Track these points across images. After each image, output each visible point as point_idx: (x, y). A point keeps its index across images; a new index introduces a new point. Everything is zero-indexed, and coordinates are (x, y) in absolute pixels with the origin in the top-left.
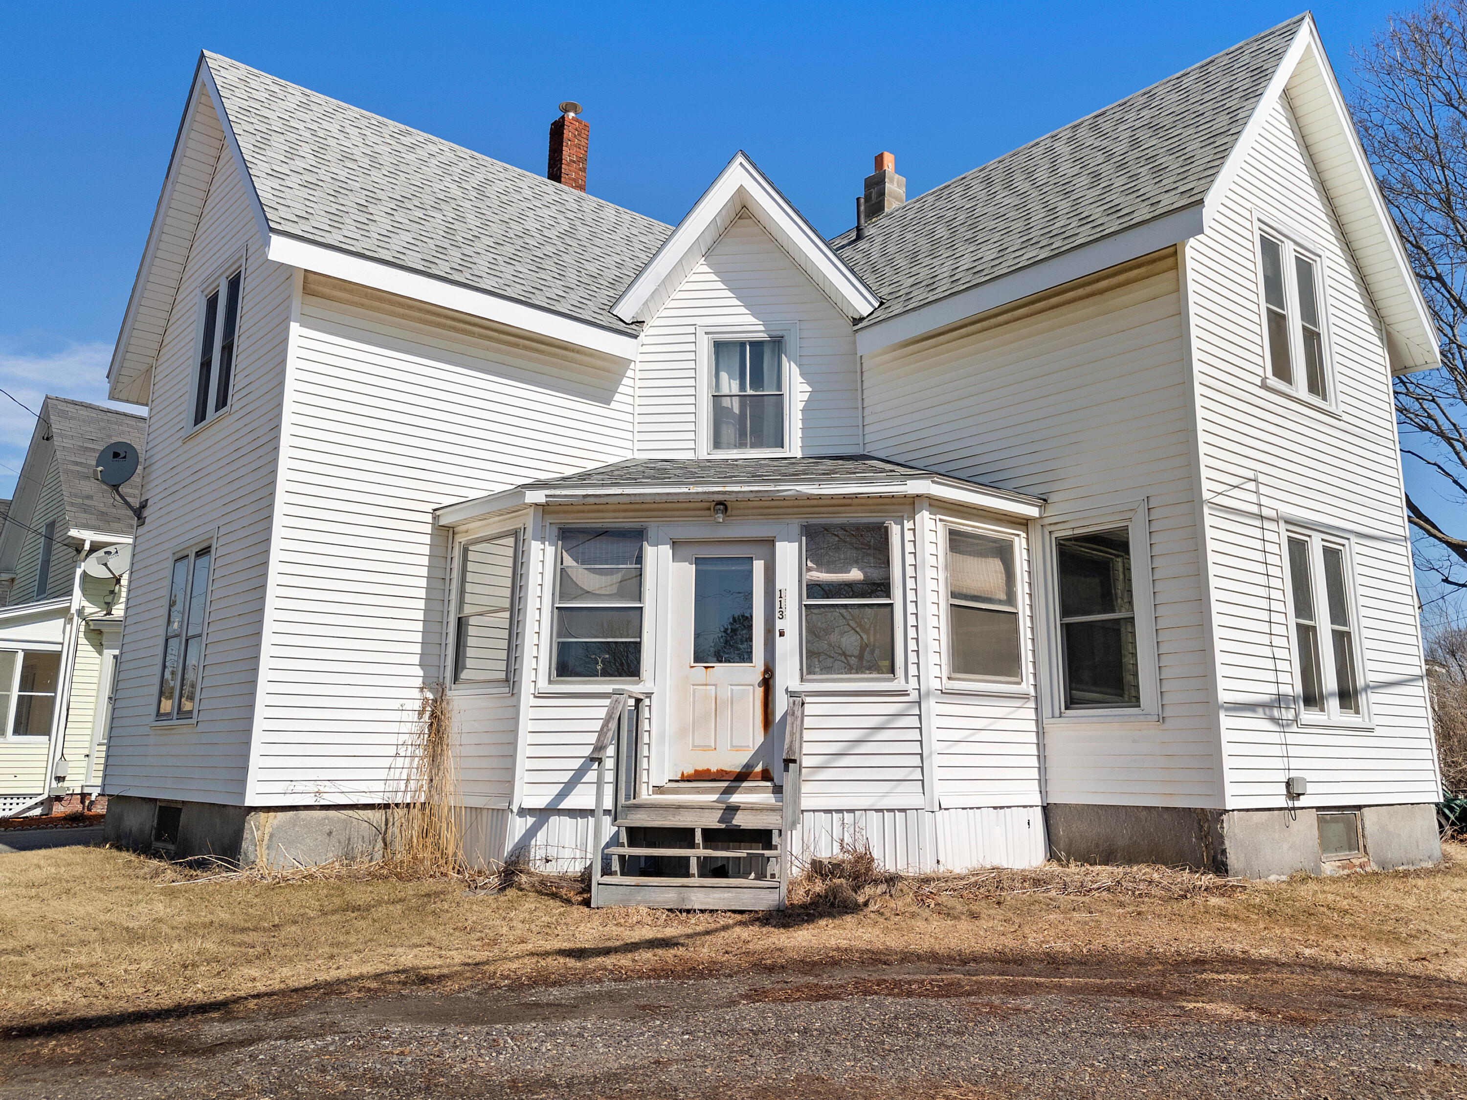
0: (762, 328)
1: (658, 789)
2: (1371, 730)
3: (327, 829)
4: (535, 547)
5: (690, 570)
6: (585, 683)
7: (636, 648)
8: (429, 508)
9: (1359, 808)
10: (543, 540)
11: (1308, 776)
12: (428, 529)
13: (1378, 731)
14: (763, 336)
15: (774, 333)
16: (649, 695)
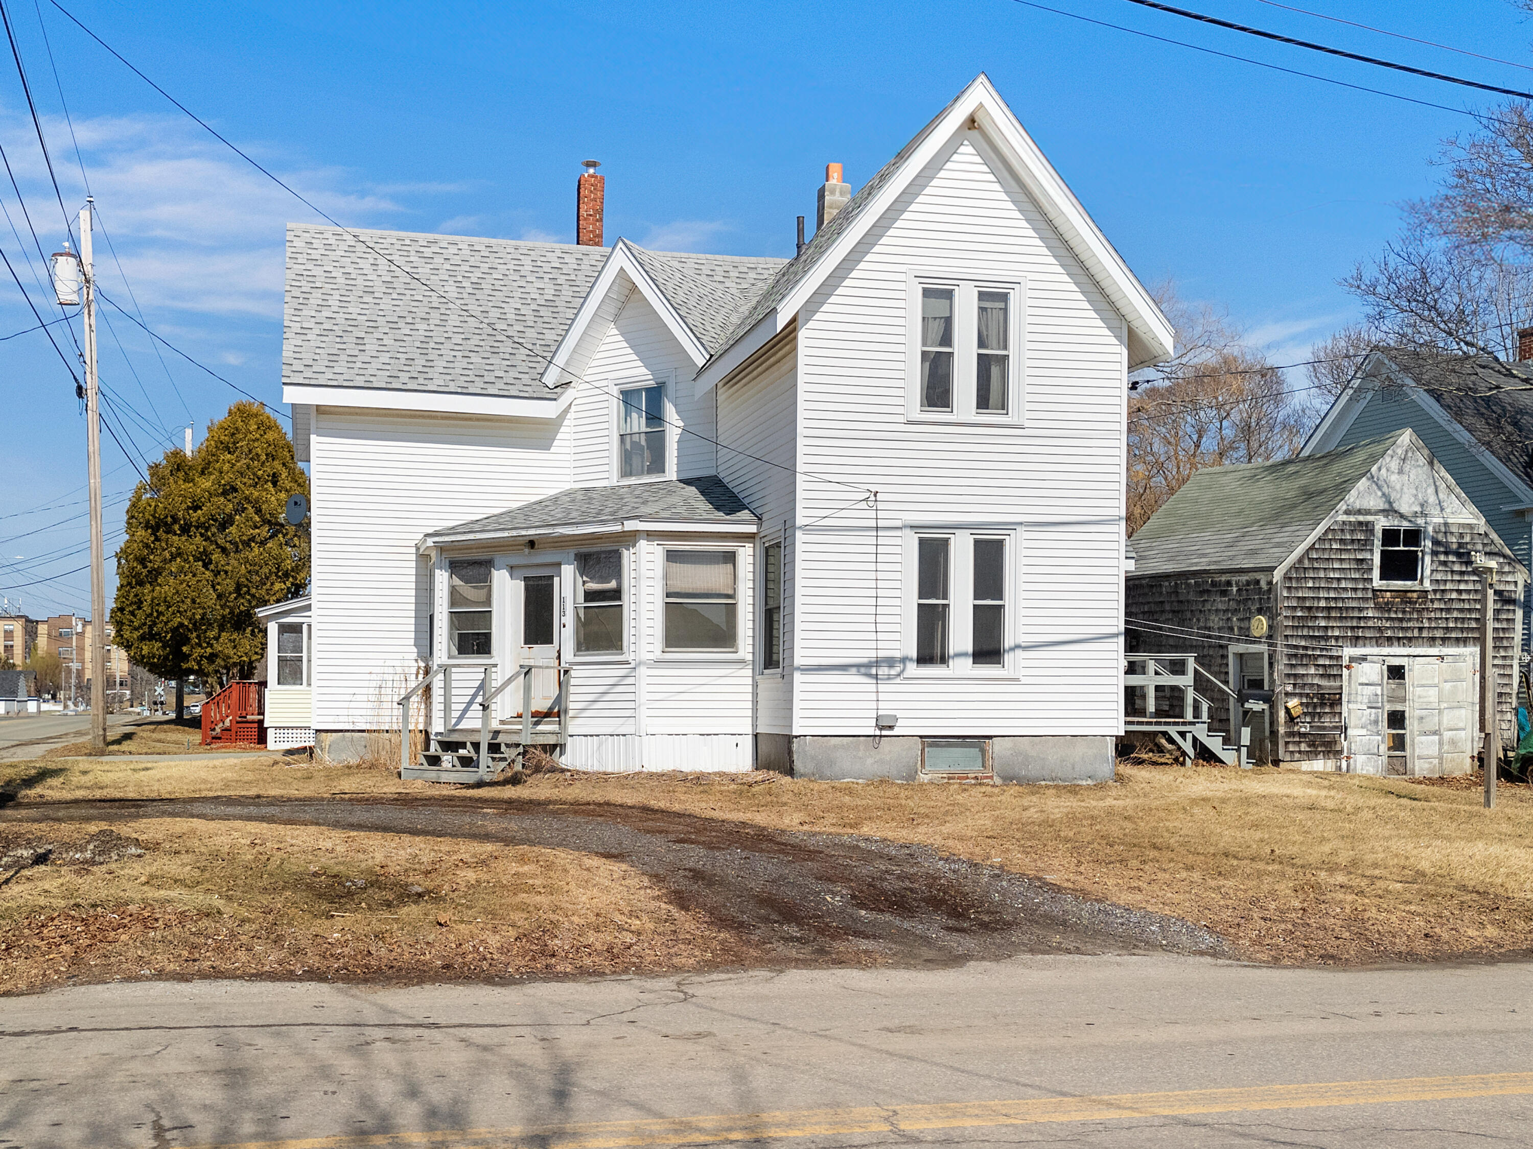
0: (651, 377)
1: (502, 722)
2: (1018, 679)
3: (363, 743)
4: (438, 572)
5: (522, 584)
6: (465, 658)
7: (488, 637)
8: (413, 543)
9: (990, 737)
10: (441, 569)
11: (899, 714)
12: (414, 557)
13: (1024, 680)
14: (652, 384)
15: (660, 380)
16: (495, 666)
